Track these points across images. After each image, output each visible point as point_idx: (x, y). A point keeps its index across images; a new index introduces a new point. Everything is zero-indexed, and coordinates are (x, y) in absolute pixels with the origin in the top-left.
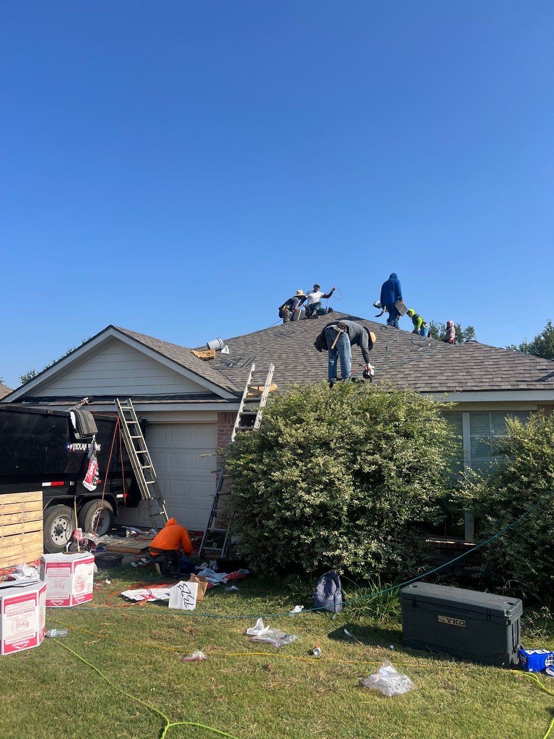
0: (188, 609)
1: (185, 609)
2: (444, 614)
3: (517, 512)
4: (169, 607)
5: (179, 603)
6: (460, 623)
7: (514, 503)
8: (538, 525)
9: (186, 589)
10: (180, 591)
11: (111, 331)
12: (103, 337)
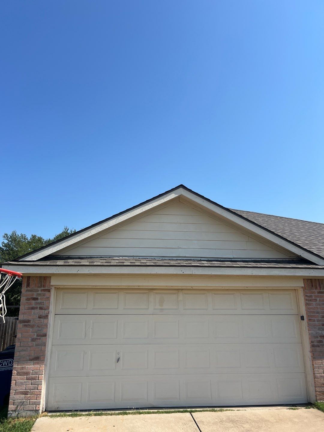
11: (181, 191)
12: (172, 196)
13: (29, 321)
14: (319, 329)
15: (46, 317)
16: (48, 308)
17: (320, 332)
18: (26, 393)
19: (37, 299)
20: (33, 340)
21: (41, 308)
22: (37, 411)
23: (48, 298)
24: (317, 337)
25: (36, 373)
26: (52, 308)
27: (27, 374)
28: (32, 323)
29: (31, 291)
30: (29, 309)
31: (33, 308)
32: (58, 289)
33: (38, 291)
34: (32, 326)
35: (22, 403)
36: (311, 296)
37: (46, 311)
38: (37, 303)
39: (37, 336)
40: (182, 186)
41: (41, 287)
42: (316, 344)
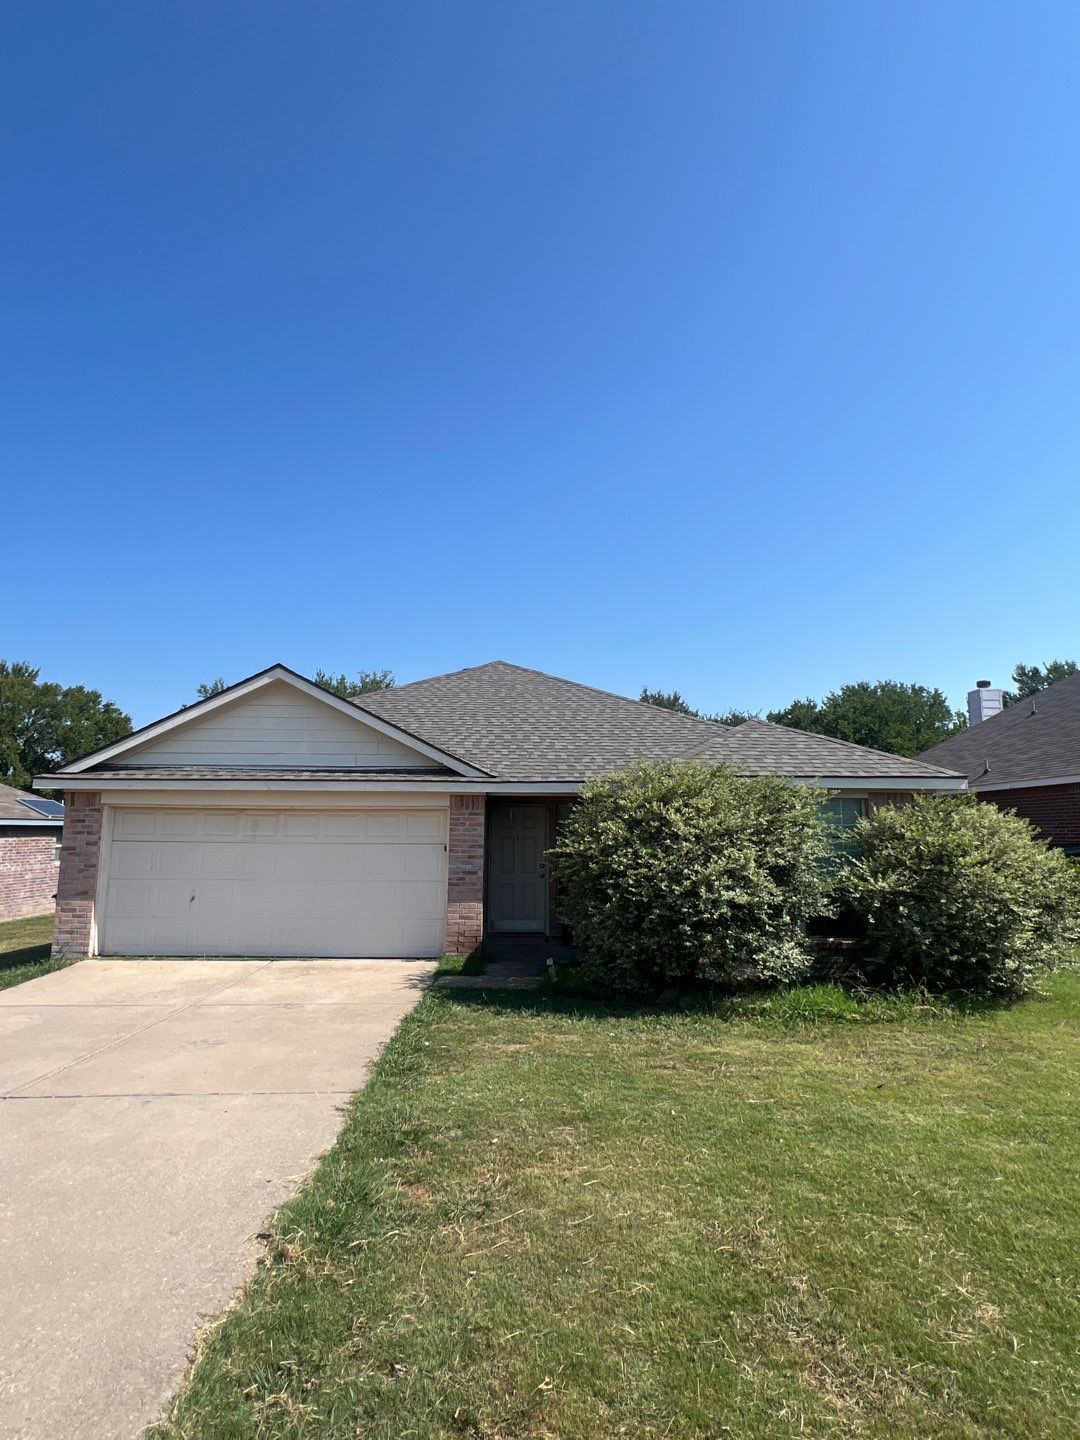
11: (279, 673)
12: (265, 680)
13: (74, 848)
14: (463, 863)
15: (96, 843)
16: (99, 832)
17: (464, 866)
18: (71, 933)
19: (84, 821)
20: (80, 871)
21: (89, 833)
22: (85, 953)
23: (99, 821)
24: (458, 873)
25: (84, 910)
26: (105, 833)
27: (74, 910)
28: (78, 851)
29: (75, 811)
30: (74, 833)
31: (79, 833)
32: (115, 808)
33: (85, 811)
34: (79, 855)
35: (67, 944)
36: (459, 819)
37: (96, 837)
38: (83, 827)
39: (85, 866)
40: (279, 666)
41: (88, 806)
42: (454, 881)
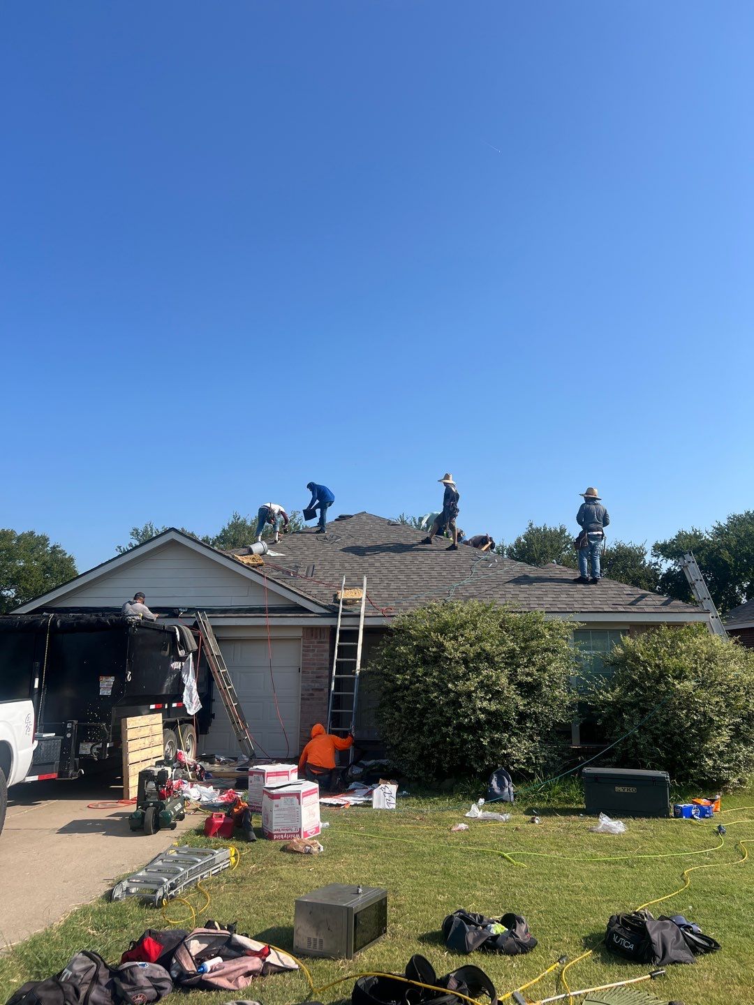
0: (391, 808)
1: (388, 808)
2: (620, 785)
3: (643, 711)
4: (374, 807)
5: (382, 804)
6: (633, 790)
7: (641, 704)
8: (664, 719)
9: (387, 791)
10: (382, 792)
12: (162, 541)
17: (313, 684)
36: (308, 647)
